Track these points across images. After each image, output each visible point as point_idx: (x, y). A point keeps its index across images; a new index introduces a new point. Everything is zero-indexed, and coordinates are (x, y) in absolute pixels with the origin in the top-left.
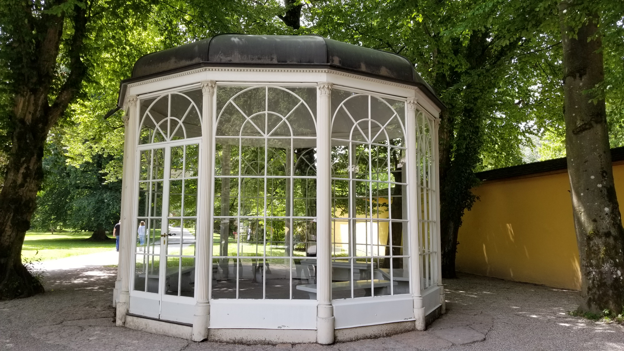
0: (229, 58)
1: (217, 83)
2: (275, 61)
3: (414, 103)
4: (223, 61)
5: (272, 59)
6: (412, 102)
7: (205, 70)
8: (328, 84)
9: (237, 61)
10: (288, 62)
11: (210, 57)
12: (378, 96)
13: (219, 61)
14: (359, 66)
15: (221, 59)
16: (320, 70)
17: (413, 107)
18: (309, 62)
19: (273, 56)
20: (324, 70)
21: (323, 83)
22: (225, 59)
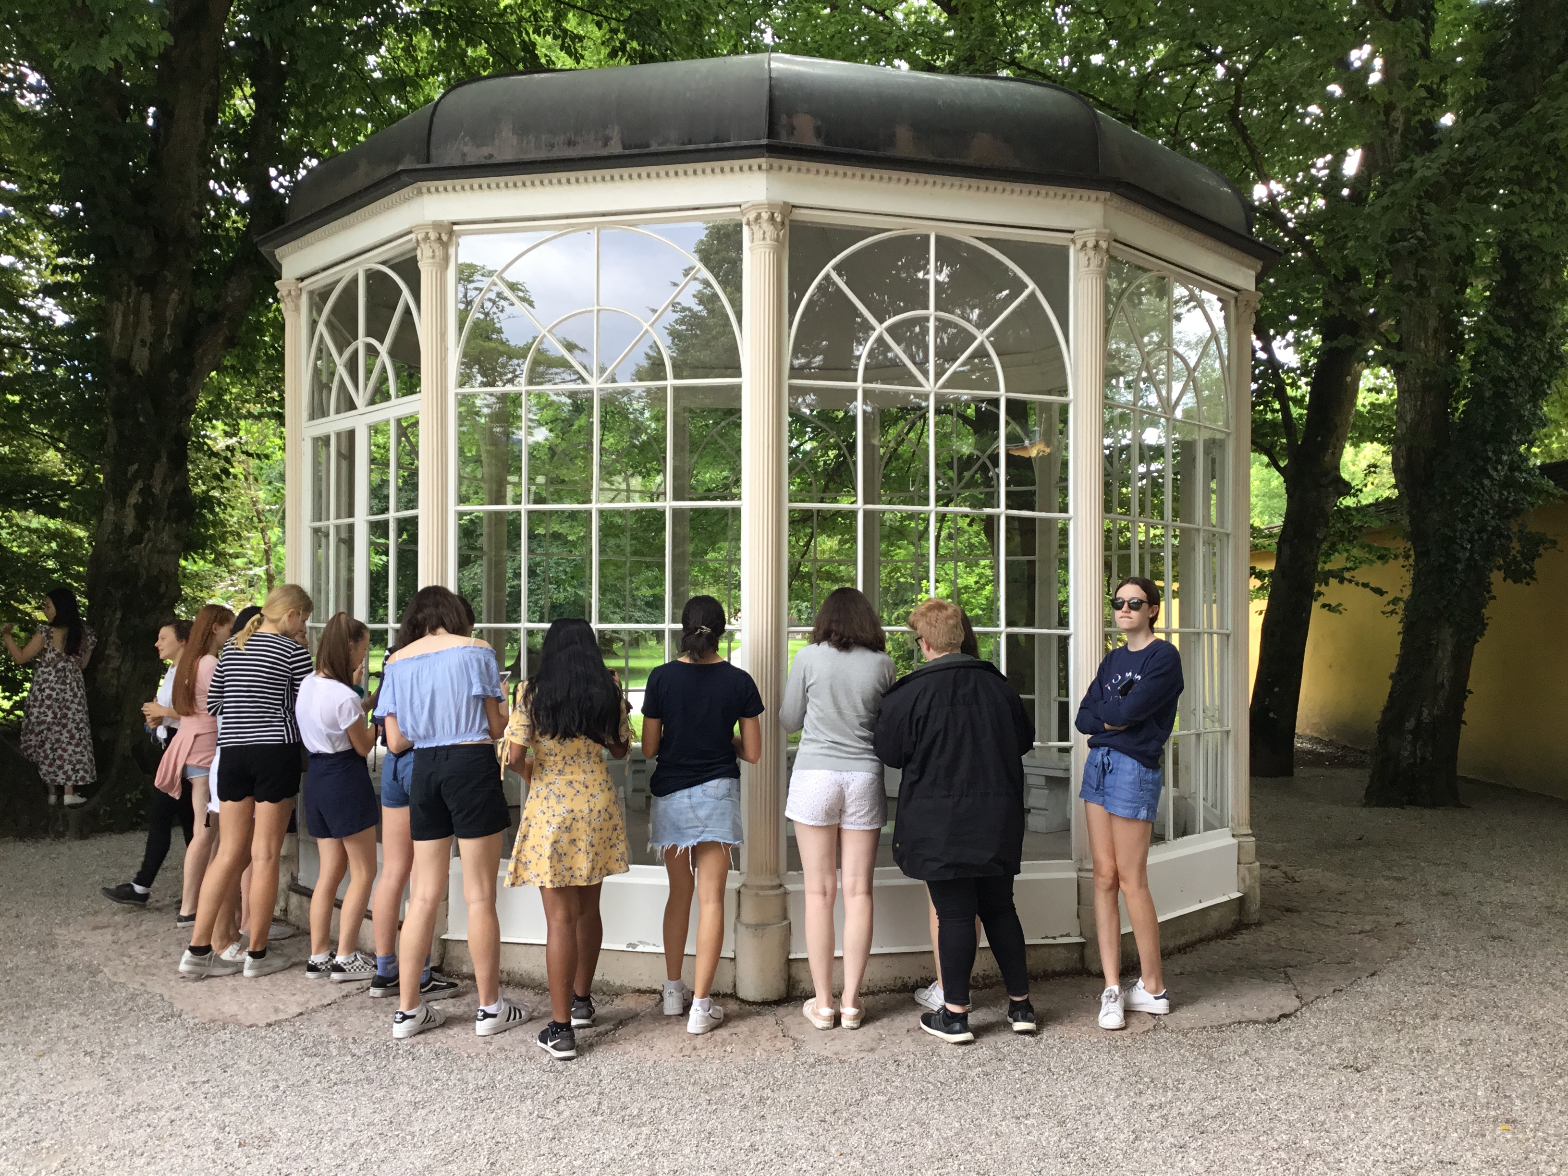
0: (486, 151)
1: (455, 228)
2: (616, 148)
3: (1096, 247)
4: (471, 160)
5: (606, 142)
6: (1090, 244)
7: (420, 193)
8: (771, 206)
9: (508, 155)
10: (654, 148)
11: (433, 151)
12: (964, 235)
13: (457, 162)
14: (891, 140)
15: (464, 155)
16: (745, 163)
17: (1095, 262)
18: (716, 140)
19: (608, 132)
20: (755, 162)
21: (755, 206)
22: (475, 155)
